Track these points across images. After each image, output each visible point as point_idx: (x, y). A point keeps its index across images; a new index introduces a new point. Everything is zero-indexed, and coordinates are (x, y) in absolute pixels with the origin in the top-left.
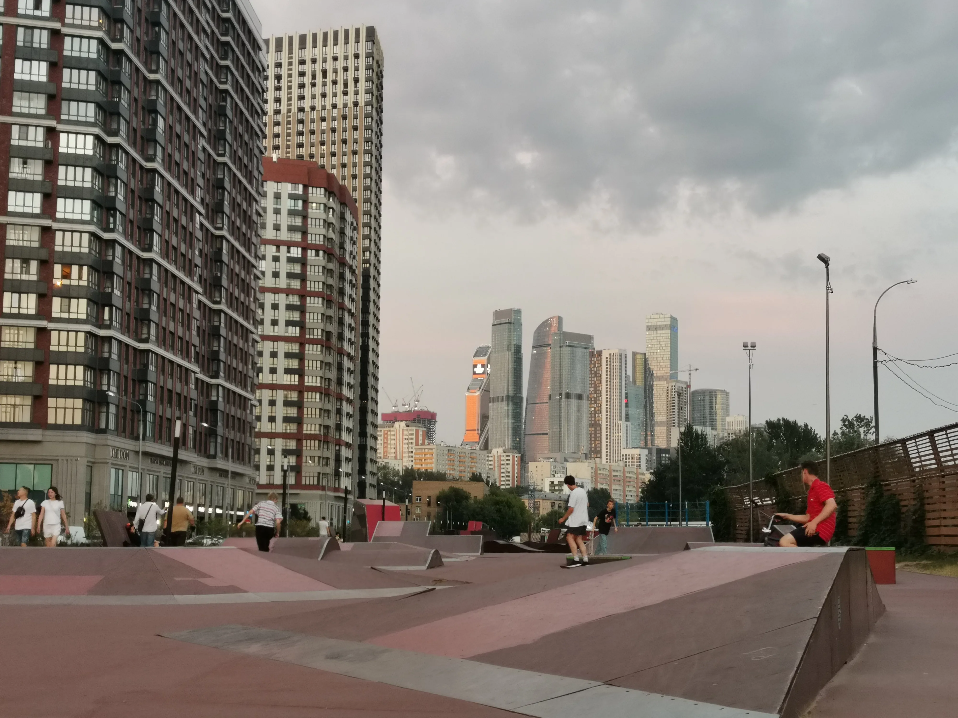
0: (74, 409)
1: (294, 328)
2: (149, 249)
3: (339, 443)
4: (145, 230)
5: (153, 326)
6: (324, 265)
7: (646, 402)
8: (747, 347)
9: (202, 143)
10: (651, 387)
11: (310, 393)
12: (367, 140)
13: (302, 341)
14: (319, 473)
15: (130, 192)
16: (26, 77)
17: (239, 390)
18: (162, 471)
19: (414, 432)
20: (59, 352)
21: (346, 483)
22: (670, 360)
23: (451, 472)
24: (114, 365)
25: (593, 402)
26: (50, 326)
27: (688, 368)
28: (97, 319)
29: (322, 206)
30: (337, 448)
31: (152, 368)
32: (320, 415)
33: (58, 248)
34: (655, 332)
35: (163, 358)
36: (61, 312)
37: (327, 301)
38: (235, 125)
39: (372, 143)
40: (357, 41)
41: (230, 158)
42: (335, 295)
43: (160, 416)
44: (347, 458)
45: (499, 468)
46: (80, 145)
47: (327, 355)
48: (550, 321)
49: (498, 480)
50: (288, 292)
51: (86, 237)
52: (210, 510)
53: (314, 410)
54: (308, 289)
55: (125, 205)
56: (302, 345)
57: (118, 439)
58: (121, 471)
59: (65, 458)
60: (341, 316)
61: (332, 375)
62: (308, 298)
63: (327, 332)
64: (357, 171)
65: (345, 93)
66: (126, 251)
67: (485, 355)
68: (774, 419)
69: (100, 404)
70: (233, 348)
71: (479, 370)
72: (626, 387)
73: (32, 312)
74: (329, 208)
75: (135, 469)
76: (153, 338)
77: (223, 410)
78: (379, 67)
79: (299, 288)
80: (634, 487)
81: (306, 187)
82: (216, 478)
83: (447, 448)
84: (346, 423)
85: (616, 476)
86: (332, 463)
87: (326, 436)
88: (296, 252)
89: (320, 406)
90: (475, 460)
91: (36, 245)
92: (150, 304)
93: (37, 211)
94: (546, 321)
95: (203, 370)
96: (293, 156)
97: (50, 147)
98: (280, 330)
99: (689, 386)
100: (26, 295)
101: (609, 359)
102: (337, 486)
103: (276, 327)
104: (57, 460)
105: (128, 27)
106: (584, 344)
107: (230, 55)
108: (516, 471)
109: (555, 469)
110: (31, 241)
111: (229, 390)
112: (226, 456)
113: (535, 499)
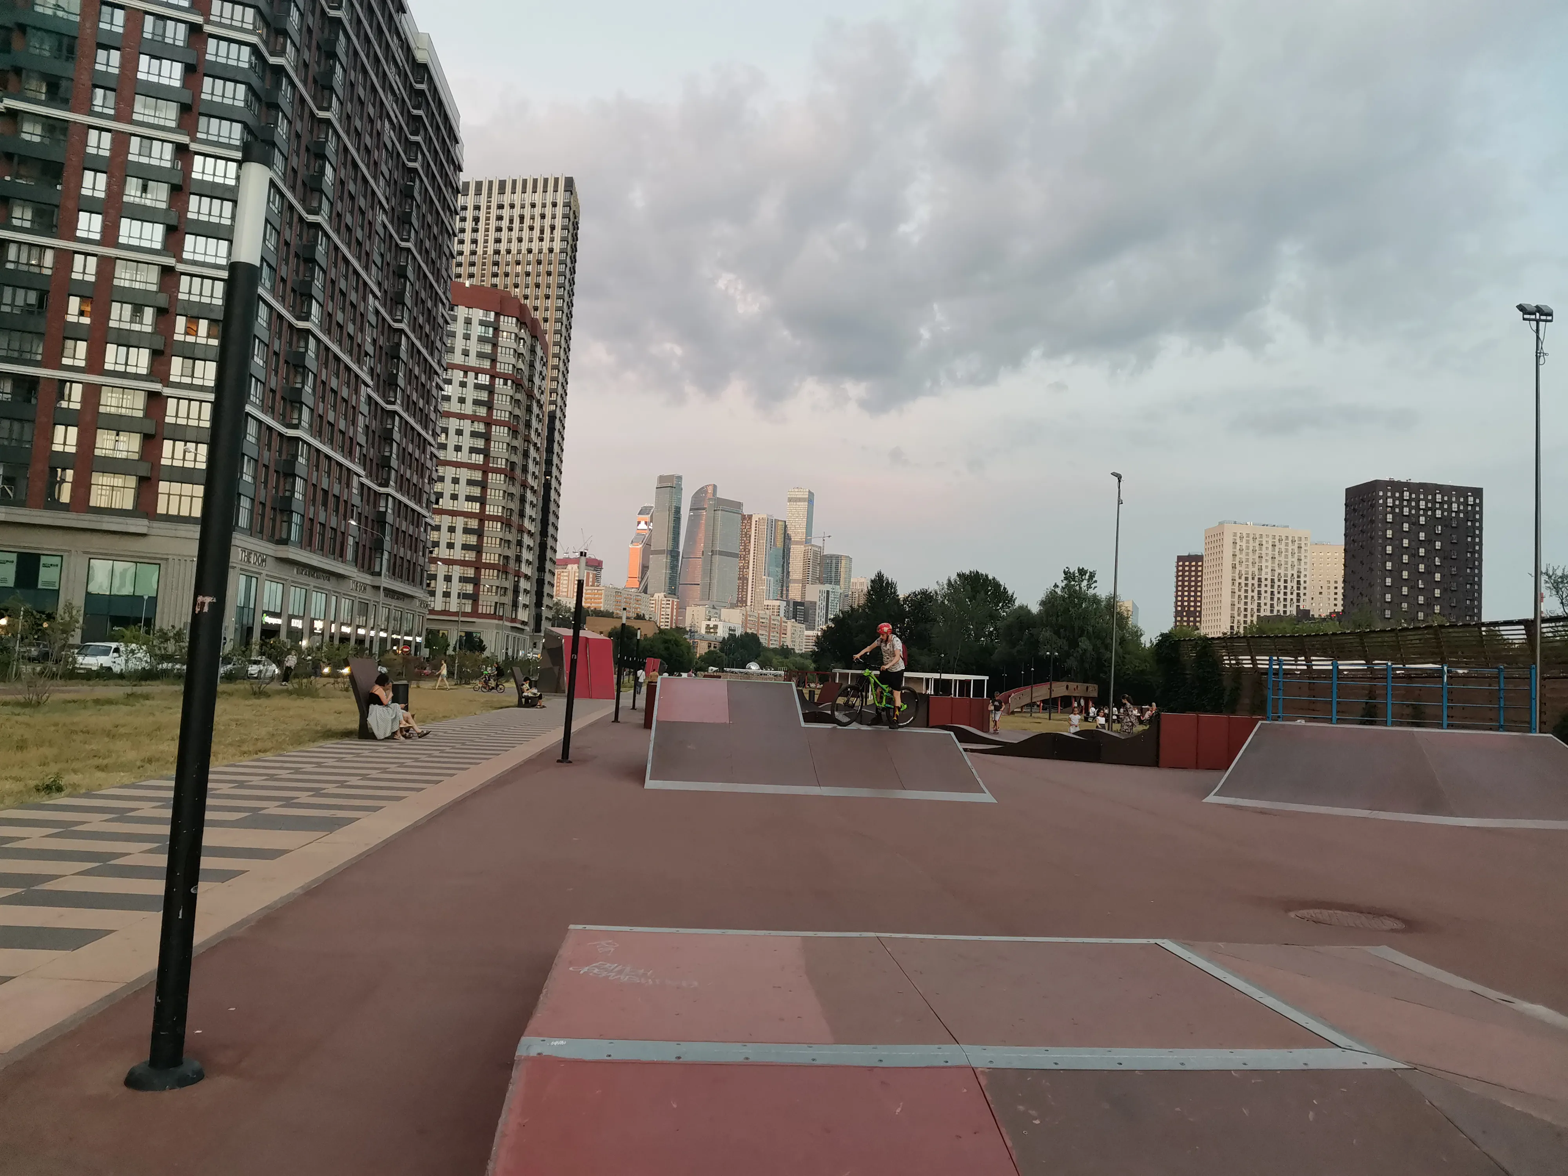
0: (192, 497)
1: (478, 455)
2: (307, 318)
3: (518, 574)
4: (301, 294)
5: (306, 411)
6: (511, 395)
7: (784, 563)
9: (382, 217)
10: (789, 549)
11: (491, 522)
12: (560, 286)
13: (485, 470)
14: (496, 603)
16: (154, 79)
17: (412, 504)
18: (312, 584)
20: (176, 425)
21: (523, 615)
22: (806, 527)
23: (619, 611)
24: (251, 449)
25: (743, 559)
26: (167, 391)
27: (823, 535)
29: (513, 335)
30: (516, 579)
31: (301, 460)
32: (500, 544)
33: (182, 296)
34: (795, 503)
35: (318, 451)
36: (182, 375)
37: (513, 431)
38: (424, 211)
39: (565, 289)
40: (556, 191)
41: (416, 246)
42: (522, 427)
43: (310, 519)
44: (525, 590)
45: (659, 610)
46: (220, 172)
47: (511, 486)
48: (707, 488)
49: (659, 620)
50: (474, 418)
51: (219, 285)
52: (372, 633)
53: (494, 539)
54: (494, 417)
56: (485, 473)
57: (252, 540)
58: (254, 580)
59: (172, 557)
60: (526, 449)
61: (514, 505)
62: (494, 427)
63: (511, 462)
64: (548, 314)
65: (541, 240)
66: (274, 313)
67: (648, 514)
70: (407, 457)
71: (642, 526)
72: (770, 548)
73: (144, 371)
74: (520, 339)
75: (273, 579)
76: (305, 425)
77: (392, 523)
78: (575, 218)
79: (485, 415)
80: (777, 633)
81: (497, 315)
82: (382, 599)
83: (615, 590)
84: (526, 555)
85: (763, 623)
86: (510, 594)
87: (505, 565)
88: (484, 379)
89: (501, 535)
90: (638, 602)
91: (153, 288)
92: (303, 383)
93: (158, 246)
94: (703, 488)
95: (369, 475)
96: (487, 283)
97: (179, 168)
98: (463, 457)
99: (822, 551)
100: (136, 350)
101: (758, 523)
102: (514, 617)
103: (459, 453)
104: (164, 559)
105: (293, 43)
106: (735, 510)
107: (422, 132)
108: (675, 614)
109: (710, 614)
110: (146, 283)
111: (400, 502)
112: (394, 574)
113: (694, 639)
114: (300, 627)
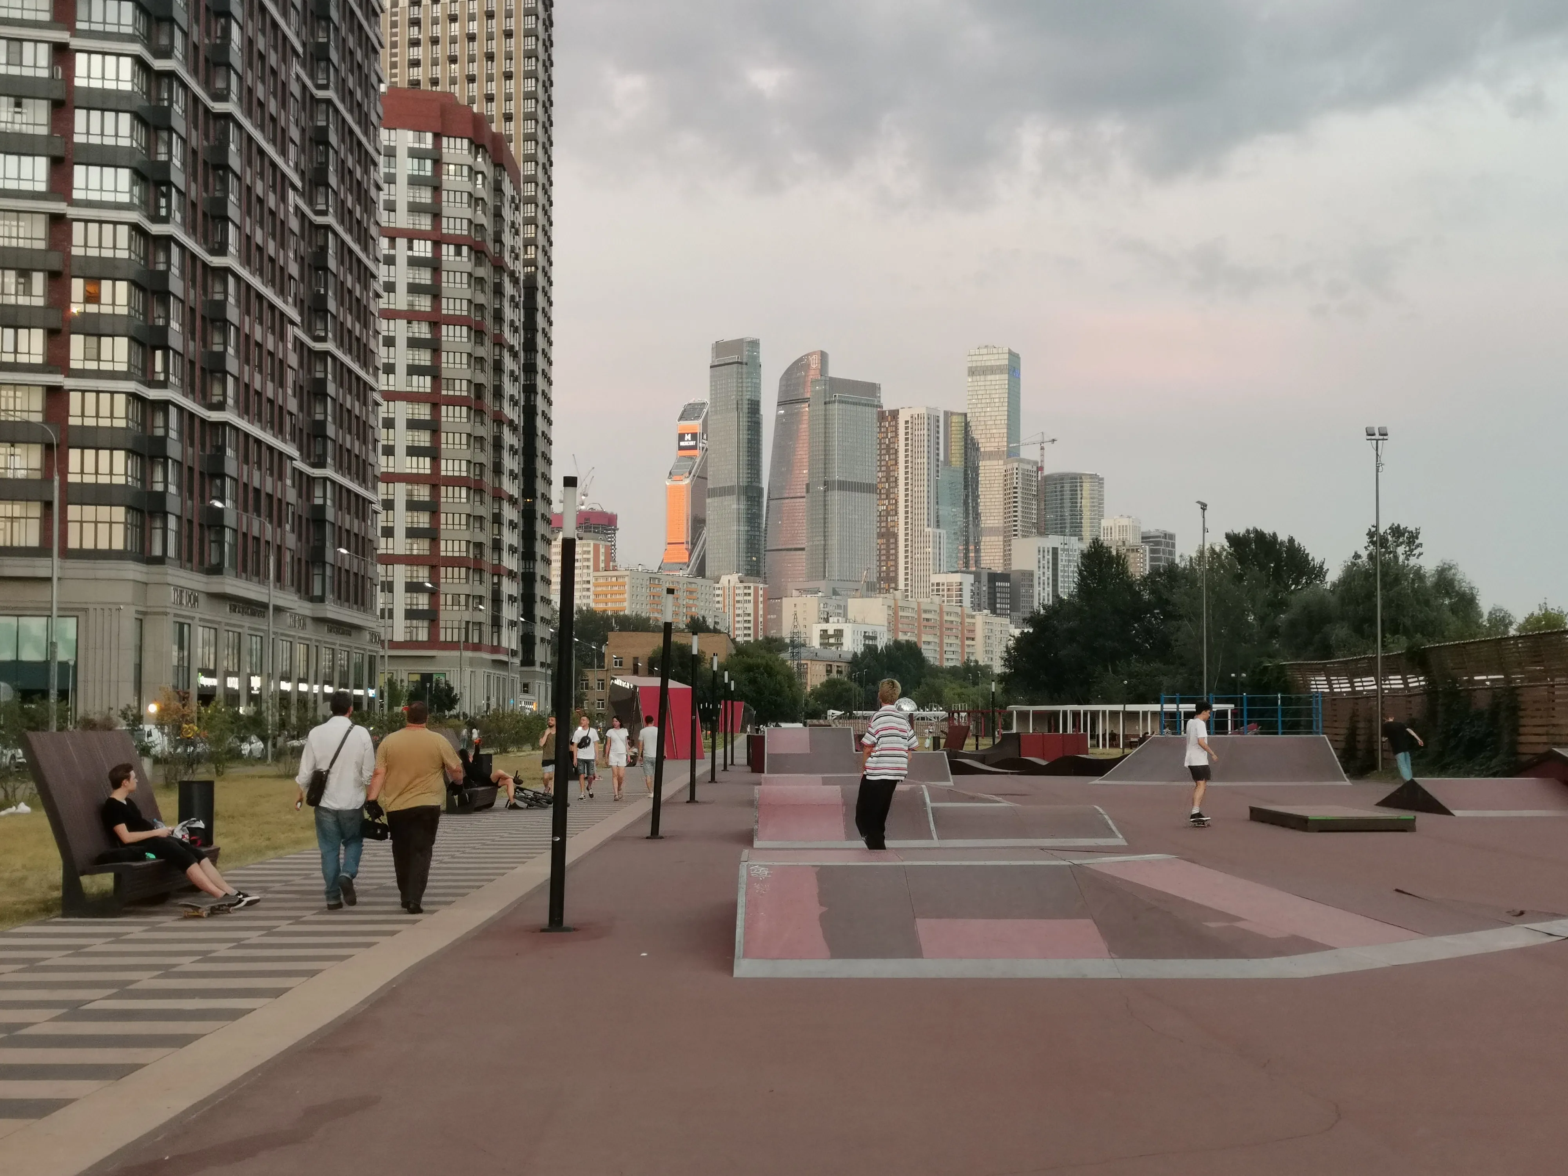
0: (111, 523)
1: (421, 378)
2: (222, 250)
3: (498, 571)
4: (214, 218)
5: (230, 381)
6: (469, 271)
7: (967, 496)
8: (1374, 435)
9: (297, 68)
10: (976, 470)
11: (450, 489)
12: (530, 55)
13: (435, 401)
14: (467, 623)
15: (191, 154)
17: (355, 487)
18: (247, 625)
19: (591, 549)
20: (83, 427)
21: (508, 639)
22: (1008, 424)
23: (656, 615)
24: (174, 450)
25: (884, 496)
26: (68, 383)
27: (1039, 438)
28: (144, 370)
29: (465, 170)
30: (496, 580)
31: (229, 452)
32: (468, 524)
33: (76, 251)
34: (982, 378)
35: (247, 435)
36: (85, 359)
37: (475, 332)
38: (343, 34)
39: (537, 59)
41: (337, 90)
42: (489, 322)
43: (244, 534)
44: (509, 596)
45: (731, 608)
46: (110, 73)
47: (478, 424)
48: (808, 359)
49: (731, 628)
50: (411, 316)
51: (123, 232)
52: (316, 688)
53: (456, 516)
54: (444, 312)
55: (183, 176)
56: (435, 407)
57: (182, 573)
58: (187, 628)
59: (98, 607)
60: (498, 358)
61: (486, 457)
62: (444, 327)
63: (476, 385)
64: (512, 107)
66: (187, 254)
67: (698, 417)
68: (1240, 530)
69: (152, 515)
70: (345, 416)
71: (688, 442)
72: (938, 471)
73: (38, 359)
74: (477, 173)
75: (207, 623)
76: (230, 401)
77: (333, 521)
79: (428, 309)
80: (957, 637)
81: (437, 137)
82: (325, 635)
83: (648, 576)
84: (507, 537)
85: (928, 620)
86: (488, 605)
87: (478, 559)
88: (422, 249)
89: (467, 509)
90: (695, 594)
91: (41, 245)
92: (225, 344)
93: (42, 187)
94: (800, 360)
95: (302, 454)
96: (403, 82)
97: (60, 77)
98: (399, 382)
99: (1040, 469)
100: (27, 331)
101: (910, 425)
102: (495, 643)
103: (391, 376)
104: (86, 610)
106: (864, 400)
108: (761, 612)
109: (826, 610)
110: (32, 239)
111: (341, 486)
112: (339, 598)
113: (800, 659)
114: (236, 687)
